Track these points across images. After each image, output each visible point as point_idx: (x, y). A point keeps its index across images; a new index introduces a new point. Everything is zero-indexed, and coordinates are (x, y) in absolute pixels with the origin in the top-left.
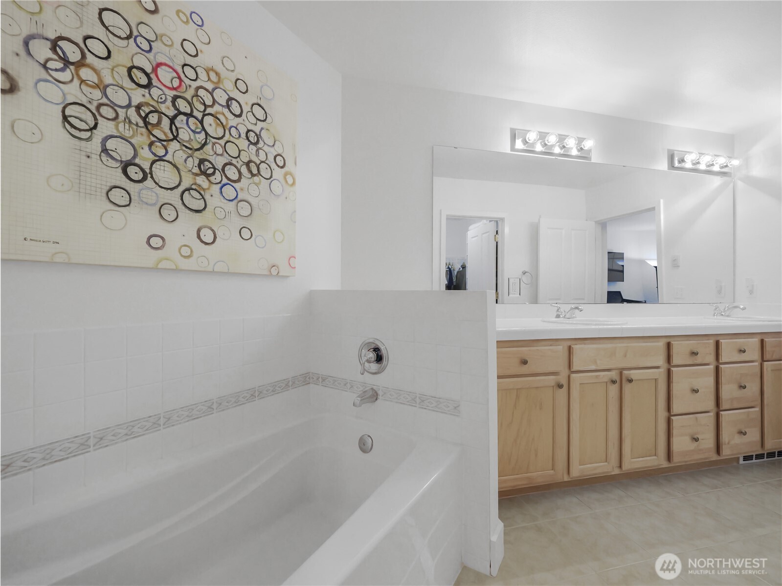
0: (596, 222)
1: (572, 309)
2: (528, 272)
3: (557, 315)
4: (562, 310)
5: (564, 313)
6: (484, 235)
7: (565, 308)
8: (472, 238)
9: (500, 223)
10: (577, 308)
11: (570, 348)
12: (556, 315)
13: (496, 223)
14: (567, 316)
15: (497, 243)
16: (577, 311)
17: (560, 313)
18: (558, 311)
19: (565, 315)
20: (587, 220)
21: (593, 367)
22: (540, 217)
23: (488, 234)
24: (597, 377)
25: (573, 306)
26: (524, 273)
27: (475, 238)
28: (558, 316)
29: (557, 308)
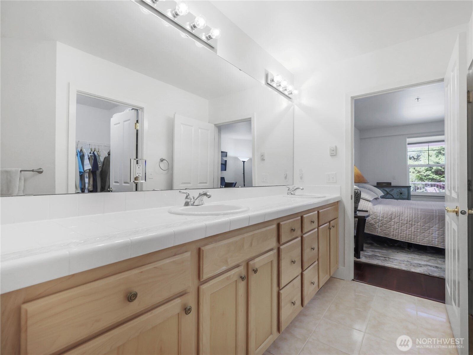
0: (215, 125)
1: (201, 195)
2: (165, 160)
3: (186, 202)
4: (191, 196)
5: (193, 200)
6: (125, 123)
7: (194, 194)
8: (115, 125)
9: (140, 112)
10: (205, 194)
11: (199, 249)
12: (184, 202)
13: (136, 112)
14: (195, 204)
15: (137, 131)
16: (205, 197)
17: (189, 200)
18: (187, 197)
19: (194, 202)
20: (209, 123)
21: (224, 268)
22: (175, 113)
23: (129, 121)
24: (228, 278)
25: (201, 191)
26: (162, 160)
27: (118, 125)
28: (187, 204)
29: (186, 195)
